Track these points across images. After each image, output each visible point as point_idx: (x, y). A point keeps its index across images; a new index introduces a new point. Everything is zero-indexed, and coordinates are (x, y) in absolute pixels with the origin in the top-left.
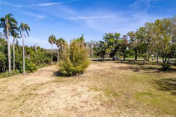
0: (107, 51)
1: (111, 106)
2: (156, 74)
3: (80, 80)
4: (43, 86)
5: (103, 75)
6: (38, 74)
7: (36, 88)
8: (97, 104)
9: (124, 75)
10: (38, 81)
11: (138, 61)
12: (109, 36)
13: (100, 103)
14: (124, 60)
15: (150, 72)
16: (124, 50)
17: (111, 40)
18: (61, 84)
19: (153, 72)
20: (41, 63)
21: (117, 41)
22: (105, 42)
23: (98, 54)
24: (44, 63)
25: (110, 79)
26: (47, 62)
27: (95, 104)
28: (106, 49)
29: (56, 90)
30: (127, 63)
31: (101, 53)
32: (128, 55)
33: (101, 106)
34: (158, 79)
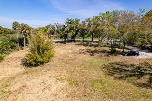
0: (69, 35)
1: (74, 96)
2: (106, 57)
3: (48, 69)
4: (15, 81)
5: (66, 62)
6: (6, 65)
7: (8, 84)
8: (64, 95)
9: (83, 60)
10: (8, 73)
11: (94, 42)
12: (70, 21)
13: (66, 95)
14: (83, 41)
15: (102, 56)
16: (83, 34)
17: (72, 25)
18: (31, 76)
19: (104, 56)
20: (6, 49)
21: (77, 26)
22: (67, 26)
23: (62, 37)
24: (10, 49)
25: (72, 66)
26: (13, 47)
27: (62, 96)
28: (68, 33)
29: (28, 83)
30: (85, 45)
31: (64, 36)
32: (86, 36)
33: (67, 97)
34: (107, 63)
